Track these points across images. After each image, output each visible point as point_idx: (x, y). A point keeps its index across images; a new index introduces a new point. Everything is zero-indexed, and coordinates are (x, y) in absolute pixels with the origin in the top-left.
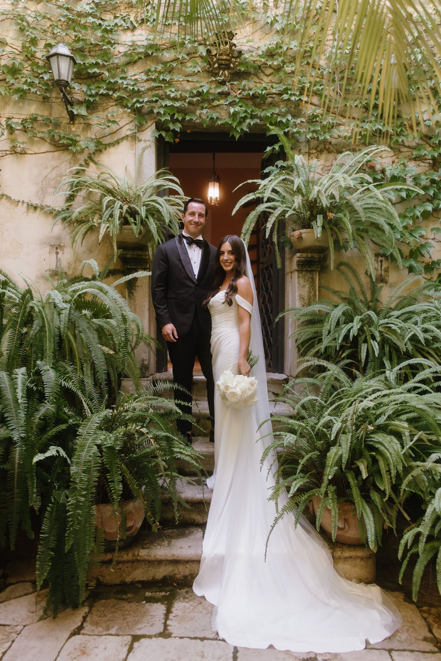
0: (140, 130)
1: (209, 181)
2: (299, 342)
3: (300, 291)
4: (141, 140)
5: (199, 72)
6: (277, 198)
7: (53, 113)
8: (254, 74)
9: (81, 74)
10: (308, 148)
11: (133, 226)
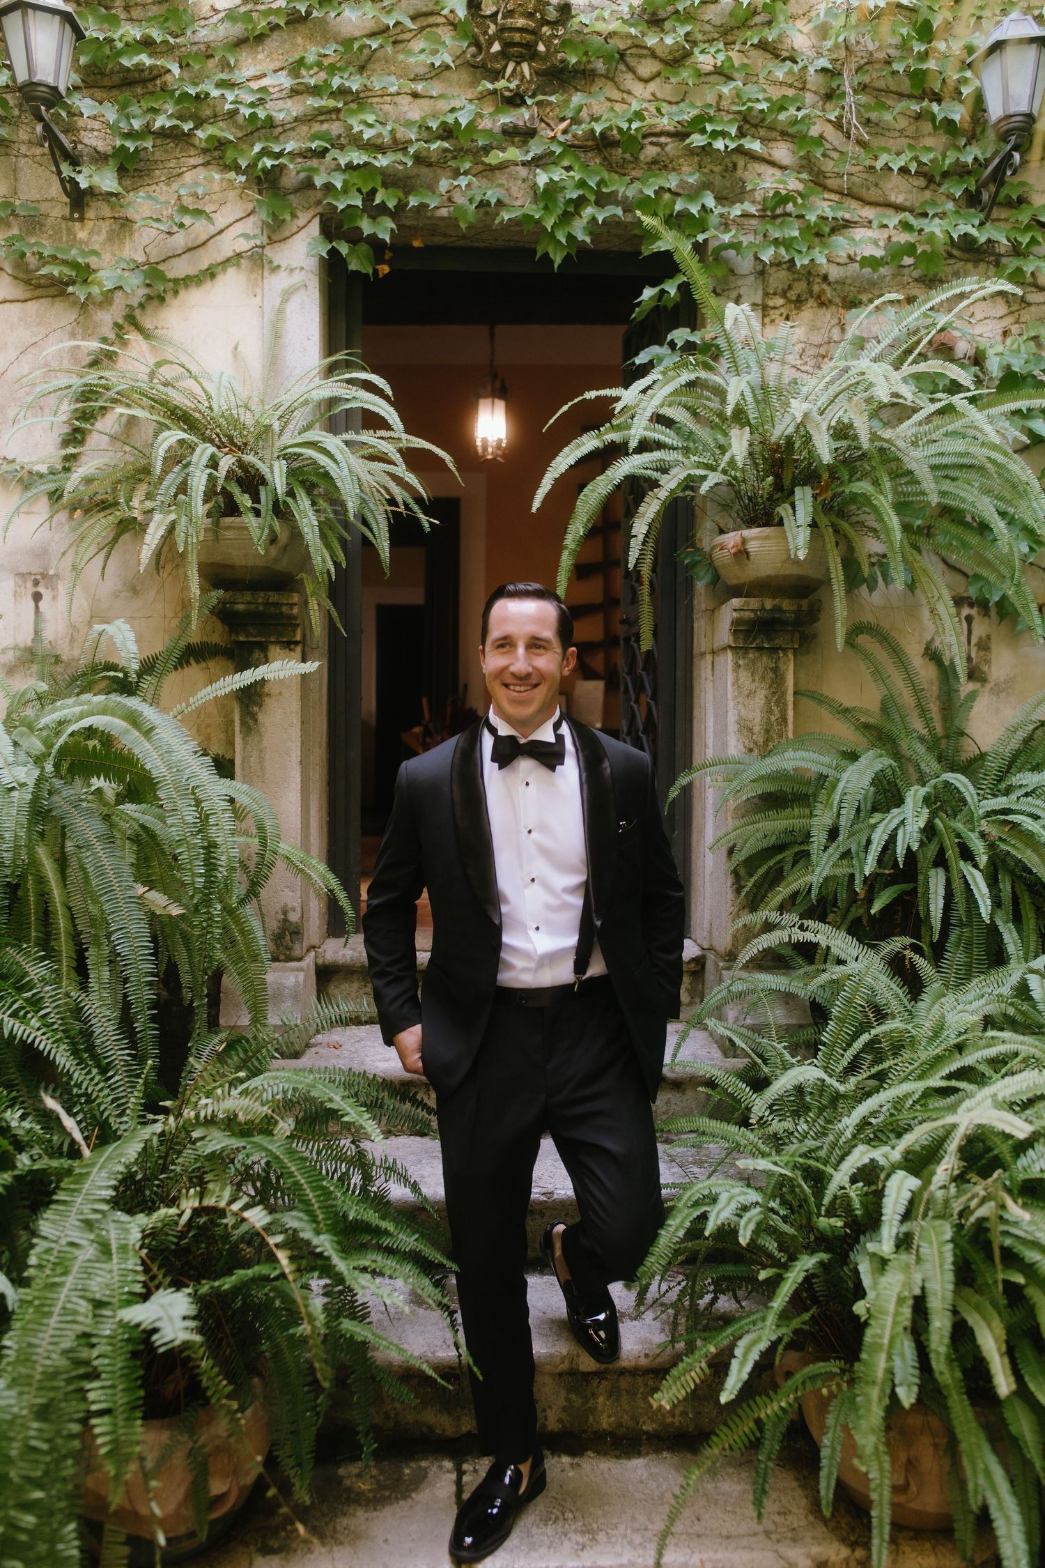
0: (275, 238)
1: (479, 396)
2: (740, 856)
3: (741, 707)
4: (279, 267)
5: (448, 67)
6: (668, 441)
7: (22, 187)
8: (606, 77)
9: (102, 74)
10: (760, 293)
11: (250, 520)
